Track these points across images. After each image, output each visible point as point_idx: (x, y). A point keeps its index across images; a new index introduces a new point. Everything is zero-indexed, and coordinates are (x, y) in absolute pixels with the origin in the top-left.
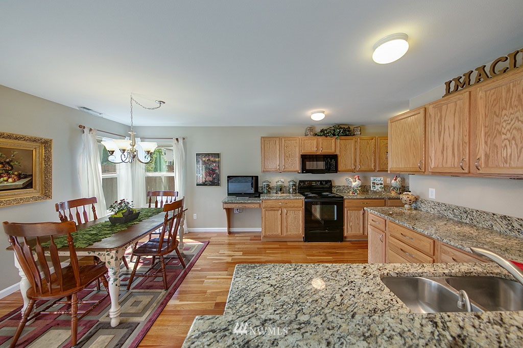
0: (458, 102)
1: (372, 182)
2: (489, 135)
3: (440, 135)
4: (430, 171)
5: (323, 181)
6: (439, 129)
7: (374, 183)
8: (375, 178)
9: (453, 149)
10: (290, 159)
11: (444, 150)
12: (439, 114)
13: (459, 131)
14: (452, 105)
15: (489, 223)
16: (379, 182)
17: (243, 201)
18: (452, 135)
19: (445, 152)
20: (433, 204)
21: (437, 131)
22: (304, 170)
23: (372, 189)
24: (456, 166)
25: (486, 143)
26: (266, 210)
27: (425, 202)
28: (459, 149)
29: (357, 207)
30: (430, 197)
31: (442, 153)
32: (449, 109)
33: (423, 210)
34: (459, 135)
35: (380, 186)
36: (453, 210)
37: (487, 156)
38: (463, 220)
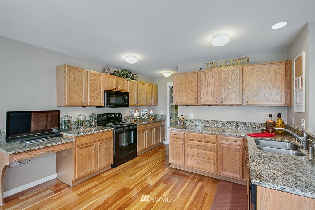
0: (214, 73)
1: (141, 113)
2: (226, 89)
3: (205, 87)
4: (201, 103)
5: (116, 113)
6: (205, 84)
7: (142, 113)
8: (143, 110)
9: (212, 94)
10: (95, 93)
11: (207, 94)
12: (205, 77)
13: (214, 86)
14: (211, 74)
15: (216, 125)
16: (145, 113)
17: (49, 145)
18: (211, 88)
19: (208, 95)
20: (192, 120)
21: (204, 85)
22: (108, 104)
23: (142, 118)
24: (213, 101)
25: (225, 92)
26: (80, 149)
27: (188, 120)
28: (214, 94)
29: (142, 130)
30: (190, 117)
31: (207, 95)
32: (210, 75)
33: (187, 124)
34: (214, 88)
35: (146, 115)
36: (202, 122)
37: (225, 97)
38: (207, 126)
